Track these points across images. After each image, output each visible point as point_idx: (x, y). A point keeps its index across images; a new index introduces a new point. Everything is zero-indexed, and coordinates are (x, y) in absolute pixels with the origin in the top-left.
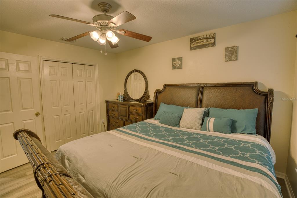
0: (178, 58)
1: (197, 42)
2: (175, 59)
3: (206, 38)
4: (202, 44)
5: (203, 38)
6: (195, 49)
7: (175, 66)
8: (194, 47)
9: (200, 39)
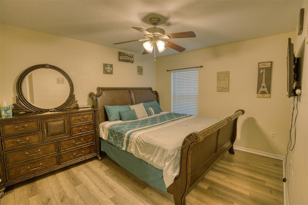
0: (110, 65)
1: (124, 56)
2: (107, 65)
3: (129, 56)
4: (126, 59)
5: (127, 56)
6: (123, 61)
7: (107, 71)
8: (122, 59)
9: (125, 55)
